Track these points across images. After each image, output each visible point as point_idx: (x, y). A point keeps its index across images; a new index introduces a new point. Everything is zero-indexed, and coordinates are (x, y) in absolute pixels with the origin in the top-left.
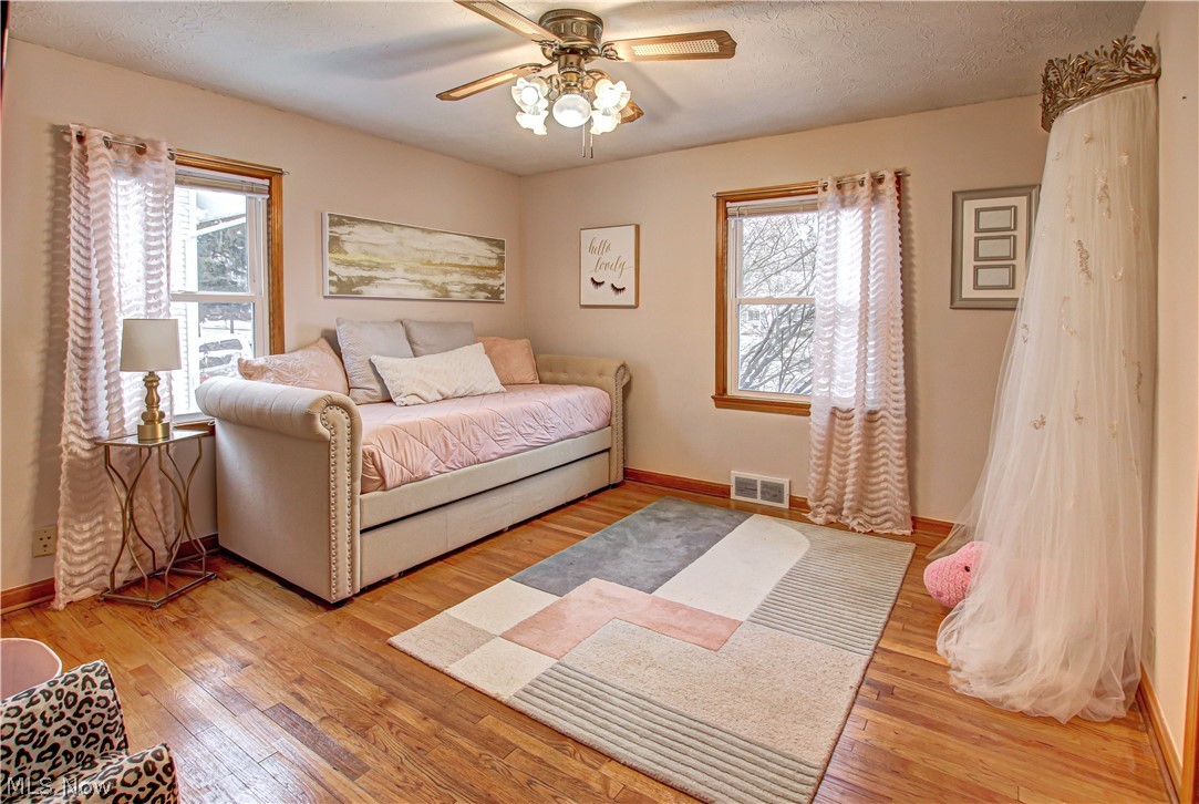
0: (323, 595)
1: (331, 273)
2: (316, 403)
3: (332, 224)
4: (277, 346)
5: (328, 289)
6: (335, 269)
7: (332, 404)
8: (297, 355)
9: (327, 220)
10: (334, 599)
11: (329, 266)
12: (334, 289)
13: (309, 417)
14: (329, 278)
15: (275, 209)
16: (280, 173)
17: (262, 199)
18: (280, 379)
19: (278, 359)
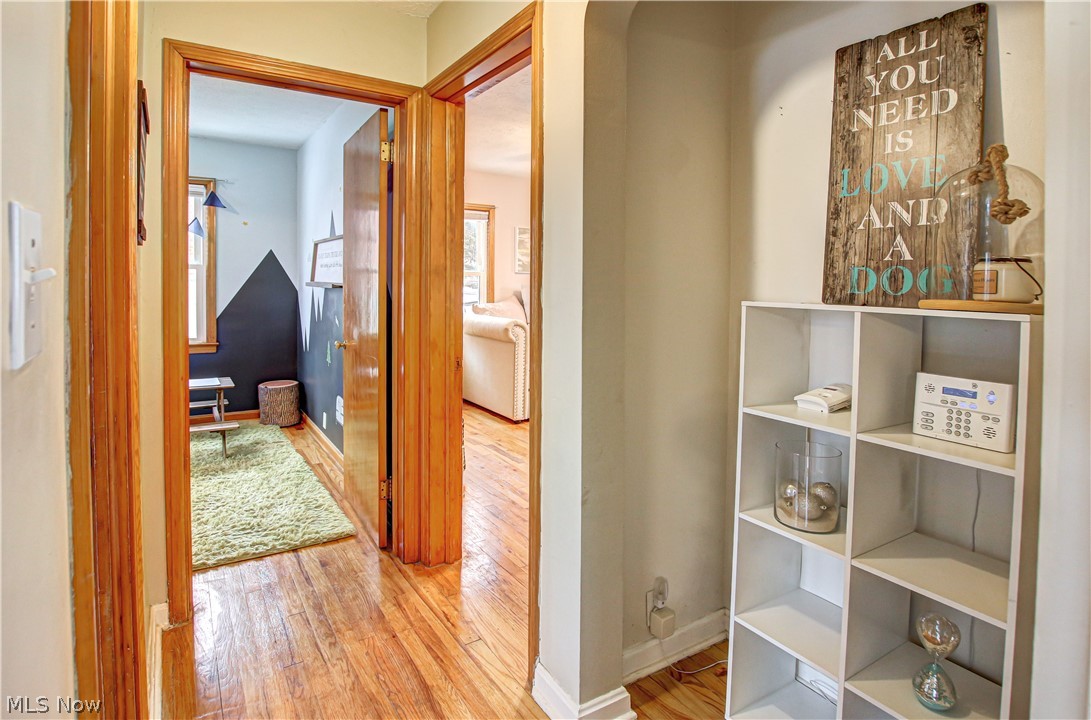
0: (510, 416)
1: (519, 260)
2: (509, 324)
3: (520, 233)
4: (491, 299)
5: (518, 269)
6: (521, 258)
7: (517, 325)
8: (501, 304)
9: (518, 231)
10: (515, 419)
11: (518, 256)
12: (520, 269)
13: (506, 330)
14: (518, 263)
15: (490, 227)
16: (494, 208)
17: (485, 222)
18: (492, 314)
19: (490, 305)
